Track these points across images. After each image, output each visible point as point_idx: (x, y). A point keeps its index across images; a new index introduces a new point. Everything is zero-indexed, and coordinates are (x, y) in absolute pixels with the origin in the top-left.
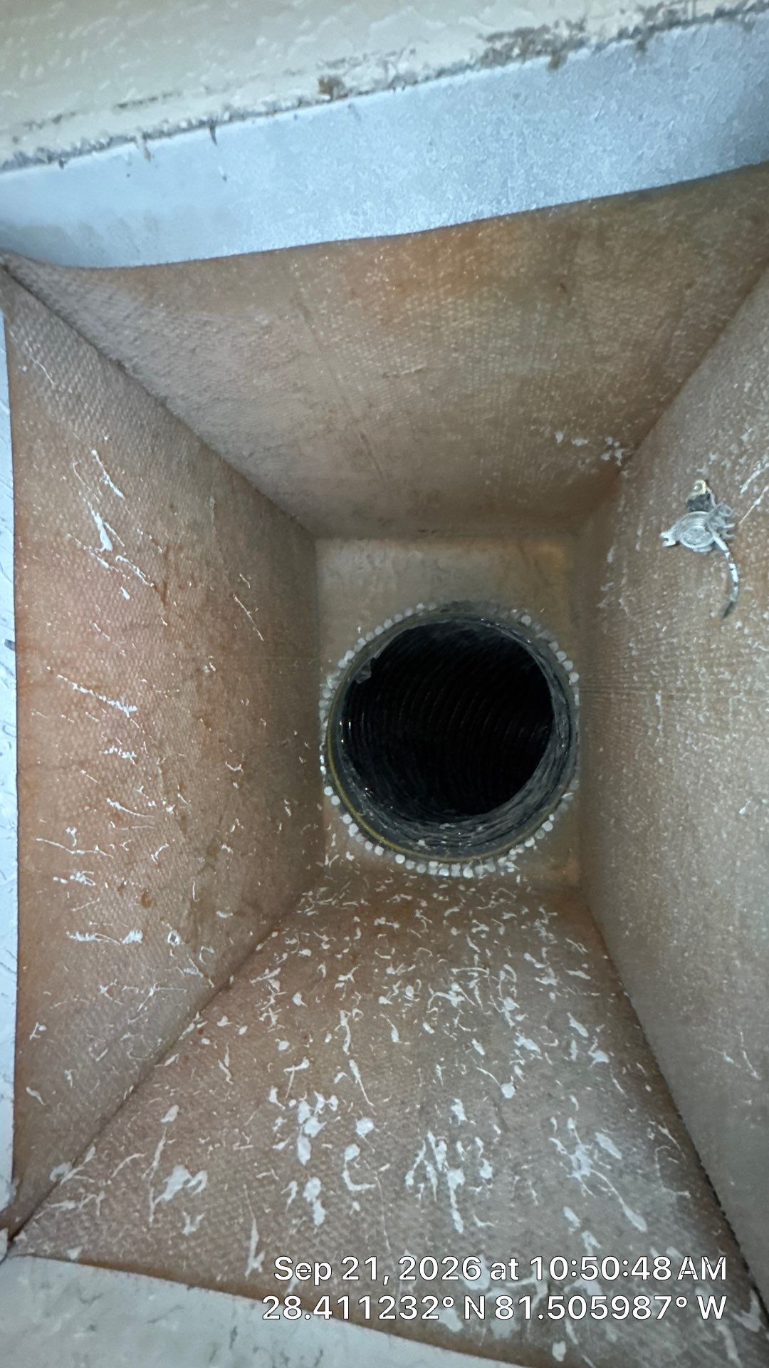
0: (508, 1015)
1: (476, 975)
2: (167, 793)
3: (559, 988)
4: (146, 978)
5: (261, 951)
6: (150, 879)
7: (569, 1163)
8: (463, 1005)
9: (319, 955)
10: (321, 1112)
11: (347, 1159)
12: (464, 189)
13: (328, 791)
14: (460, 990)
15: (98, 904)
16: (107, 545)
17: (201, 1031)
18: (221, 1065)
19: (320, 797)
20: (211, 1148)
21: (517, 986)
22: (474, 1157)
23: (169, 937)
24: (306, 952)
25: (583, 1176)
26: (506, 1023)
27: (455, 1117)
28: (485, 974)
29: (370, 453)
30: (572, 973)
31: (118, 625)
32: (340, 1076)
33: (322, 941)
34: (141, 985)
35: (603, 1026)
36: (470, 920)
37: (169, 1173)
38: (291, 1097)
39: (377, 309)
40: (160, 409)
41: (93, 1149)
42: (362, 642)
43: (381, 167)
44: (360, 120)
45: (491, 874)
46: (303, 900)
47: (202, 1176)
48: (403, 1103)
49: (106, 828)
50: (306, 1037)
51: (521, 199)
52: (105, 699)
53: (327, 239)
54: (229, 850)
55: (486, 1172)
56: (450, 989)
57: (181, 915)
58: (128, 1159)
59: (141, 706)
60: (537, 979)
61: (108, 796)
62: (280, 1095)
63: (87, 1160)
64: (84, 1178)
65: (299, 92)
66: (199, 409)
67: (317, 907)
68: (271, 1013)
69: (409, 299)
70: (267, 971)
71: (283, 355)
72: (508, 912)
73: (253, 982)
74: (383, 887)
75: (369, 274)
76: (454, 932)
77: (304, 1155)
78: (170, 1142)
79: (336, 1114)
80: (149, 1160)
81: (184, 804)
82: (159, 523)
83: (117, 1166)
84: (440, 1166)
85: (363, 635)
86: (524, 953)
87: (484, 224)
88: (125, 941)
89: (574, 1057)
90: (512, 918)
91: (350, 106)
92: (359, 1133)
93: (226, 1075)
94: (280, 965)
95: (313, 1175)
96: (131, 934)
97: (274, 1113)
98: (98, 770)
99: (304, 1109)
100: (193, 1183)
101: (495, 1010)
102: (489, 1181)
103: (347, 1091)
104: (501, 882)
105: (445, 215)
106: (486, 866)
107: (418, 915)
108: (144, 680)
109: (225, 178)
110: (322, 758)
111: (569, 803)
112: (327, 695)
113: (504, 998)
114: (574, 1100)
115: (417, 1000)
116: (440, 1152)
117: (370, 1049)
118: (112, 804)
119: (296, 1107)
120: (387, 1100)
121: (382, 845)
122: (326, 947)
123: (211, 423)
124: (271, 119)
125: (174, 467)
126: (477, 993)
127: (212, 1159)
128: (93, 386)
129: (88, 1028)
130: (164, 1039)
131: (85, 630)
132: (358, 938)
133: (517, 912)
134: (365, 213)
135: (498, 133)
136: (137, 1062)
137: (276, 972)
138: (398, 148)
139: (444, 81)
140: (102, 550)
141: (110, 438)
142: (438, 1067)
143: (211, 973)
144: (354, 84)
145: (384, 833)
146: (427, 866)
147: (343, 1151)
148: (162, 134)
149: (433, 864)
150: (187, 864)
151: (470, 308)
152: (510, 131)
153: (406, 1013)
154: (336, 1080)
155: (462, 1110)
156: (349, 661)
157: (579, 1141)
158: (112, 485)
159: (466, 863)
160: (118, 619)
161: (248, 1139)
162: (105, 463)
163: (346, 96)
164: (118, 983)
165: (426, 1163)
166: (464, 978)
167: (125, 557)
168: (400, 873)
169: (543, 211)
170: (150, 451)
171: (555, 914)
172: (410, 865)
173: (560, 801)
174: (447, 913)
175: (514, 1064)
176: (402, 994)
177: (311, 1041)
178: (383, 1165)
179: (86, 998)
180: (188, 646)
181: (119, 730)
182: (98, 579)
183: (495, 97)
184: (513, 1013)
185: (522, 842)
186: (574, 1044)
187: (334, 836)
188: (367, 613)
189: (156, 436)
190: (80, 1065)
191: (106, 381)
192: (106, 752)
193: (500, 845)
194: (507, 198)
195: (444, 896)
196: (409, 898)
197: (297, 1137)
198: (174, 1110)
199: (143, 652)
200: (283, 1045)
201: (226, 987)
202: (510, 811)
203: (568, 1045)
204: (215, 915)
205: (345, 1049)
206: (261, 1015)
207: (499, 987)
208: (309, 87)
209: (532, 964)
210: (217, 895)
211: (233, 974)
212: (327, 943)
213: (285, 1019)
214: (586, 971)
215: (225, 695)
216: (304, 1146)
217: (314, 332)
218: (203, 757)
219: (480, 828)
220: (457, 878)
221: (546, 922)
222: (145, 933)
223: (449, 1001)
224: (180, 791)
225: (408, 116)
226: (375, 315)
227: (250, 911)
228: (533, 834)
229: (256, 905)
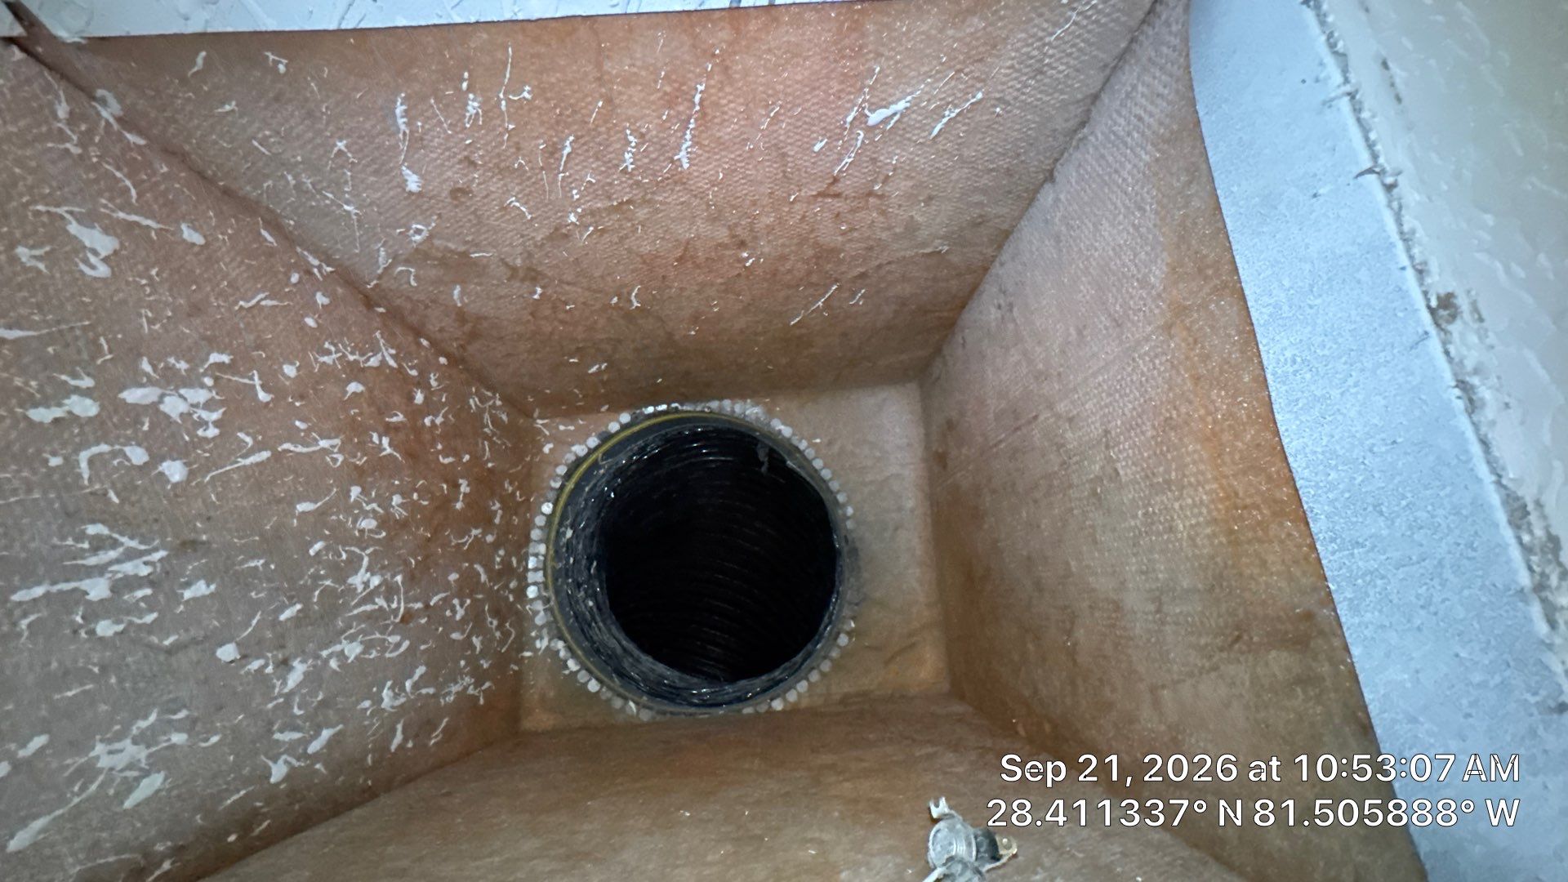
0: (338, 648)
1: (394, 606)
2: (592, 213)
3: (378, 712)
4: (364, 200)
5: (419, 345)
6: (486, 196)
7: (119, 737)
8: (352, 590)
9: (415, 414)
10: (195, 417)
11: (127, 450)
12: (1342, 492)
13: (625, 418)
14: (372, 587)
15: (445, 132)
16: (874, 118)
17: (309, 272)
18: (262, 296)
19: (616, 409)
20: (144, 282)
21: (381, 658)
22: (128, 612)
23: (419, 227)
24: (419, 398)
25: (98, 758)
26: (327, 646)
27: (188, 585)
28: (395, 617)
29: (1018, 429)
30: (399, 727)
31: (781, 138)
32: (249, 440)
33: (436, 416)
34: (356, 194)
35: (323, 770)
36: (470, 596)
37: (106, 231)
38: (216, 379)
39: (1183, 410)
40: (1041, 176)
41: (142, 142)
42: (803, 445)
43: (1356, 385)
44: (1412, 348)
45: (533, 621)
46: (489, 394)
47: (103, 271)
48: (209, 519)
49: (537, 138)
50: (302, 397)
51: (1341, 568)
52: (691, 126)
53: (1259, 330)
54: (536, 297)
55: (105, 628)
56: (373, 574)
57: (449, 240)
58: (128, 183)
59: (690, 174)
60: (389, 683)
61: (577, 138)
62: (220, 366)
63: (129, 136)
64: (101, 131)
65: (1434, 266)
66: (1046, 221)
67: (481, 412)
68: (334, 356)
69: (1199, 447)
70: (393, 352)
71: (1118, 308)
72: (482, 643)
73: (378, 334)
74: (510, 489)
75: (1223, 393)
76: (453, 577)
77: (132, 396)
78: (153, 234)
79: (193, 435)
80: (127, 207)
81: (582, 235)
82: (910, 183)
83: (119, 169)
84: (114, 568)
85: (811, 445)
86: (427, 665)
87: (1302, 527)
88: (406, 171)
89: (277, 736)
90: (473, 647)
91: (1426, 333)
92: (165, 464)
93: (248, 301)
94: (400, 366)
95: (102, 407)
96: (415, 178)
97: (195, 359)
98: (606, 122)
99: (201, 396)
100: (93, 259)
101: (345, 631)
102: (92, 632)
103: (226, 446)
104: (522, 633)
105: (1306, 473)
106: (542, 613)
107: (474, 532)
108: (721, 175)
109: (1315, 196)
110: (663, 407)
111: (622, 709)
112: (738, 408)
113: (361, 642)
114: (215, 739)
115: (357, 534)
116: (137, 566)
117: (286, 476)
118: (568, 143)
119: (203, 386)
120: (213, 497)
121: (562, 487)
122: (427, 421)
123: (1031, 239)
124: (1395, 237)
125: (977, 198)
126: (369, 607)
127: (128, 283)
128: (1056, 90)
129: (292, 128)
130: (295, 227)
131: (769, 96)
132: (441, 458)
133: (484, 654)
134: (1295, 373)
135: (1421, 528)
136: (261, 194)
137: (392, 363)
138: (1383, 402)
139: (1476, 449)
140: (866, 112)
141: (998, 115)
142: (262, 561)
143: (385, 284)
144: (1456, 336)
145: (579, 487)
146: (540, 541)
147: (139, 445)
148: (1357, 110)
149: (542, 548)
150: (511, 244)
151: (1198, 524)
152: (1424, 542)
153: (339, 521)
154: (241, 435)
155: (199, 594)
156: (780, 431)
157: (154, 749)
158: (945, 120)
159: (546, 588)
160: (789, 137)
161: (157, 327)
162: (968, 111)
163: (1437, 324)
164: (353, 163)
165: (121, 550)
166: (389, 591)
167: (863, 142)
168: (532, 508)
169: (1329, 600)
170: (991, 166)
171: (482, 701)
172: (540, 521)
173: (626, 699)
174: (478, 567)
175: (267, 659)
176: (366, 515)
177: (298, 404)
178: (118, 495)
179: (328, 124)
180: (770, 229)
181: (658, 146)
182: (832, 109)
183: (1467, 517)
184: (341, 655)
185: (574, 655)
186: (296, 735)
187: (572, 428)
188: (836, 448)
189: (1009, 172)
190: (244, 121)
191: (1065, 105)
192: (628, 132)
193: (570, 629)
194: (1340, 550)
195: (502, 562)
196: (497, 521)
197: (161, 387)
198: (197, 239)
199: (753, 172)
200: (290, 370)
201: (369, 302)
202: (612, 637)
203: (296, 729)
204: (455, 282)
205: (287, 446)
206: (332, 343)
207: (378, 635)
208: (1441, 282)
209: (410, 676)
210: (480, 284)
211: (388, 311)
212: (433, 422)
213: (327, 372)
214: (401, 747)
215: (719, 281)
216: (145, 396)
217: (1147, 339)
218: (642, 256)
219: (591, 603)
220: (526, 578)
221: (471, 691)
222: (420, 194)
223: (356, 572)
224: (596, 230)
225: (1424, 407)
226: (1175, 408)
227: (468, 327)
228: (584, 667)
229: (474, 335)
